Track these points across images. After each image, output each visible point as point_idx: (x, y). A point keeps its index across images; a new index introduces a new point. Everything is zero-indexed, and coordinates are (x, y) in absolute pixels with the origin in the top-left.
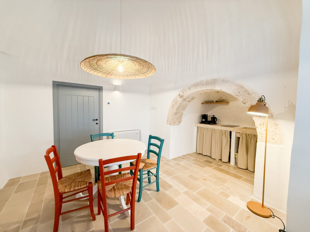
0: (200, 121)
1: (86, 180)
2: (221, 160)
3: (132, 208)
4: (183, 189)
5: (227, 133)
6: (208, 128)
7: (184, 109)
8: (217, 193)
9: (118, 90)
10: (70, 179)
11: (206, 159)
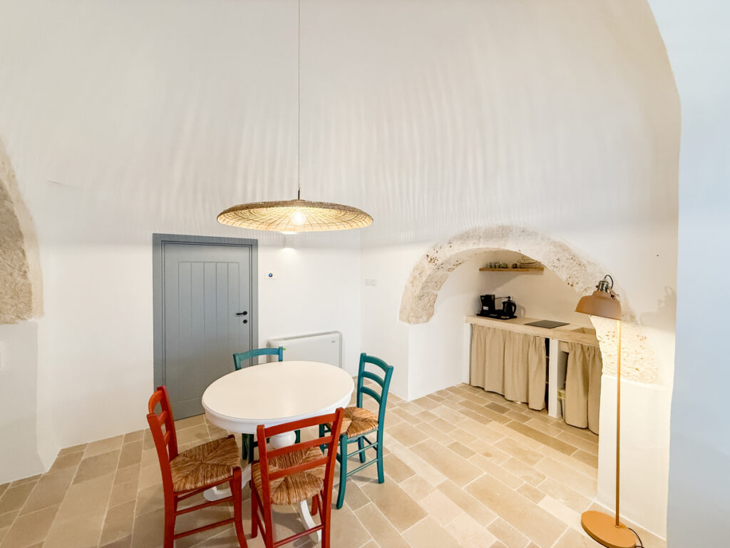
0: (478, 311)
1: (228, 464)
2: (527, 404)
3: (325, 526)
4: (436, 477)
5: (540, 343)
6: (495, 329)
7: (438, 286)
8: (515, 490)
9: (292, 245)
10: (193, 458)
11: (491, 402)
